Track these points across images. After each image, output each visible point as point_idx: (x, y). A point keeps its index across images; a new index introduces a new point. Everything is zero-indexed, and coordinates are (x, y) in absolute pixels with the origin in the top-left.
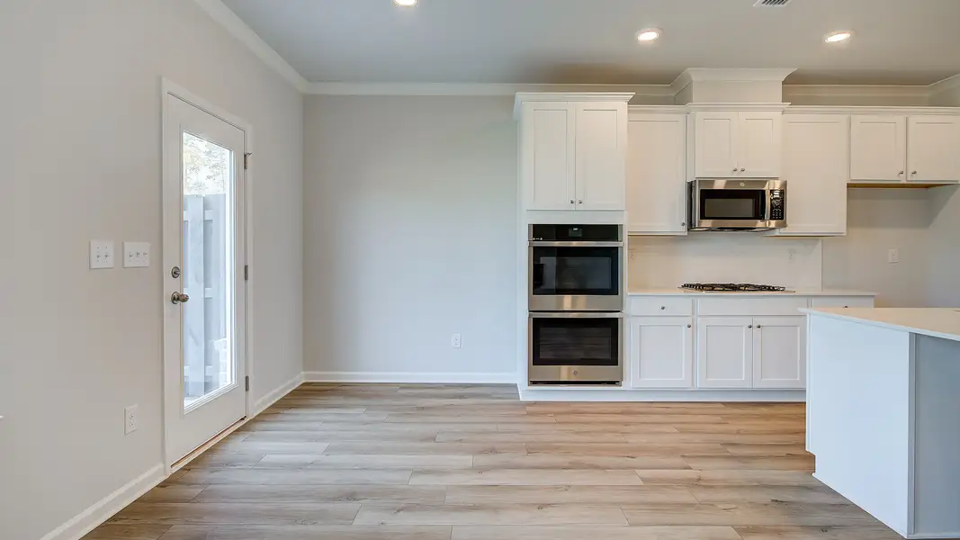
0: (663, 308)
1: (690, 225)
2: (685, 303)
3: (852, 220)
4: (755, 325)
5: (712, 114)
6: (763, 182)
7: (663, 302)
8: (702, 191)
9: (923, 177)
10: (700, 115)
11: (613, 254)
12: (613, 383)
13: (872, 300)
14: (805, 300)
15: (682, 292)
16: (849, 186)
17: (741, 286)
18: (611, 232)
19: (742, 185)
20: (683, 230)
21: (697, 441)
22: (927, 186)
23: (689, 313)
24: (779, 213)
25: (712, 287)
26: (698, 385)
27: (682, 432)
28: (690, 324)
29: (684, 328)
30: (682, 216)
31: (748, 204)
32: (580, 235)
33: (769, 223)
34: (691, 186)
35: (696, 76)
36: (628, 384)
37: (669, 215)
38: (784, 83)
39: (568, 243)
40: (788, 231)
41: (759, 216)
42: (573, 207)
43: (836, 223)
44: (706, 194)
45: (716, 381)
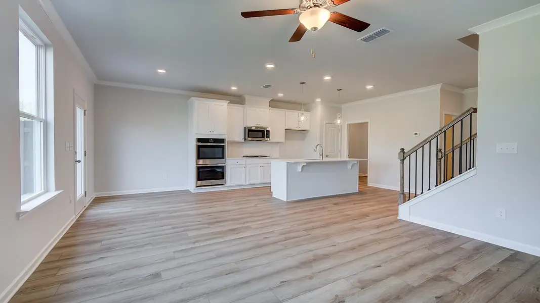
0: (237, 163)
1: (245, 139)
2: (244, 161)
3: (286, 139)
4: (262, 166)
5: (251, 108)
6: (264, 128)
7: (238, 161)
8: (248, 130)
9: (303, 129)
10: (248, 108)
11: (223, 147)
12: (223, 184)
14: (274, 159)
15: (243, 158)
16: (285, 130)
18: (222, 141)
19: (259, 129)
20: (243, 141)
23: (245, 164)
24: (268, 136)
26: (247, 183)
28: (245, 166)
29: (243, 168)
30: (243, 137)
31: (261, 133)
32: (213, 142)
33: (266, 139)
34: (245, 128)
35: (247, 97)
36: (226, 185)
37: (239, 136)
38: (270, 102)
39: (209, 144)
40: (270, 141)
41: (263, 137)
42: (210, 133)
43: (282, 139)
44: (250, 131)
45: (252, 182)
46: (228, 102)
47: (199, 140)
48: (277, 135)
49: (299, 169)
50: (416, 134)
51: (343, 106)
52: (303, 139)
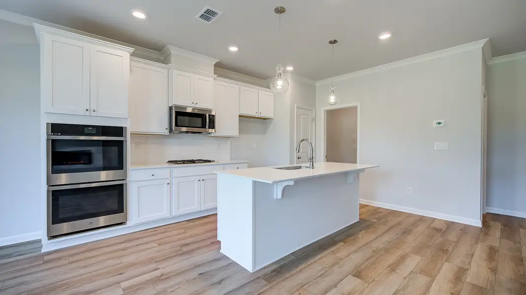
0: (153, 175)
1: (171, 131)
2: (165, 172)
3: (241, 131)
4: (201, 180)
5: (182, 73)
6: (206, 110)
7: (154, 172)
8: (176, 112)
9: (263, 115)
10: (175, 72)
11: (120, 145)
12: (121, 224)
13: (246, 165)
14: (222, 166)
15: (168, 165)
16: (240, 116)
17: (196, 160)
18: (119, 131)
19: (196, 111)
20: (167, 132)
21: (167, 248)
22: (265, 119)
23: (169, 177)
24: (212, 125)
25: (184, 162)
26: (174, 214)
27: (159, 245)
28: (169, 182)
29: (166, 185)
30: (167, 125)
31: (199, 120)
32: (95, 133)
33: (208, 130)
34: (171, 108)
35: (174, 51)
36: (129, 224)
37: (159, 123)
38: (215, 65)
39: (82, 138)
40: (217, 134)
41: (204, 126)
42: (88, 113)
43: (235, 132)
44: (178, 114)
45: (183, 210)
46: (132, 50)
47: (56, 128)
48: (226, 124)
49: (278, 193)
50: (439, 123)
51: (318, 84)
52: (264, 132)
